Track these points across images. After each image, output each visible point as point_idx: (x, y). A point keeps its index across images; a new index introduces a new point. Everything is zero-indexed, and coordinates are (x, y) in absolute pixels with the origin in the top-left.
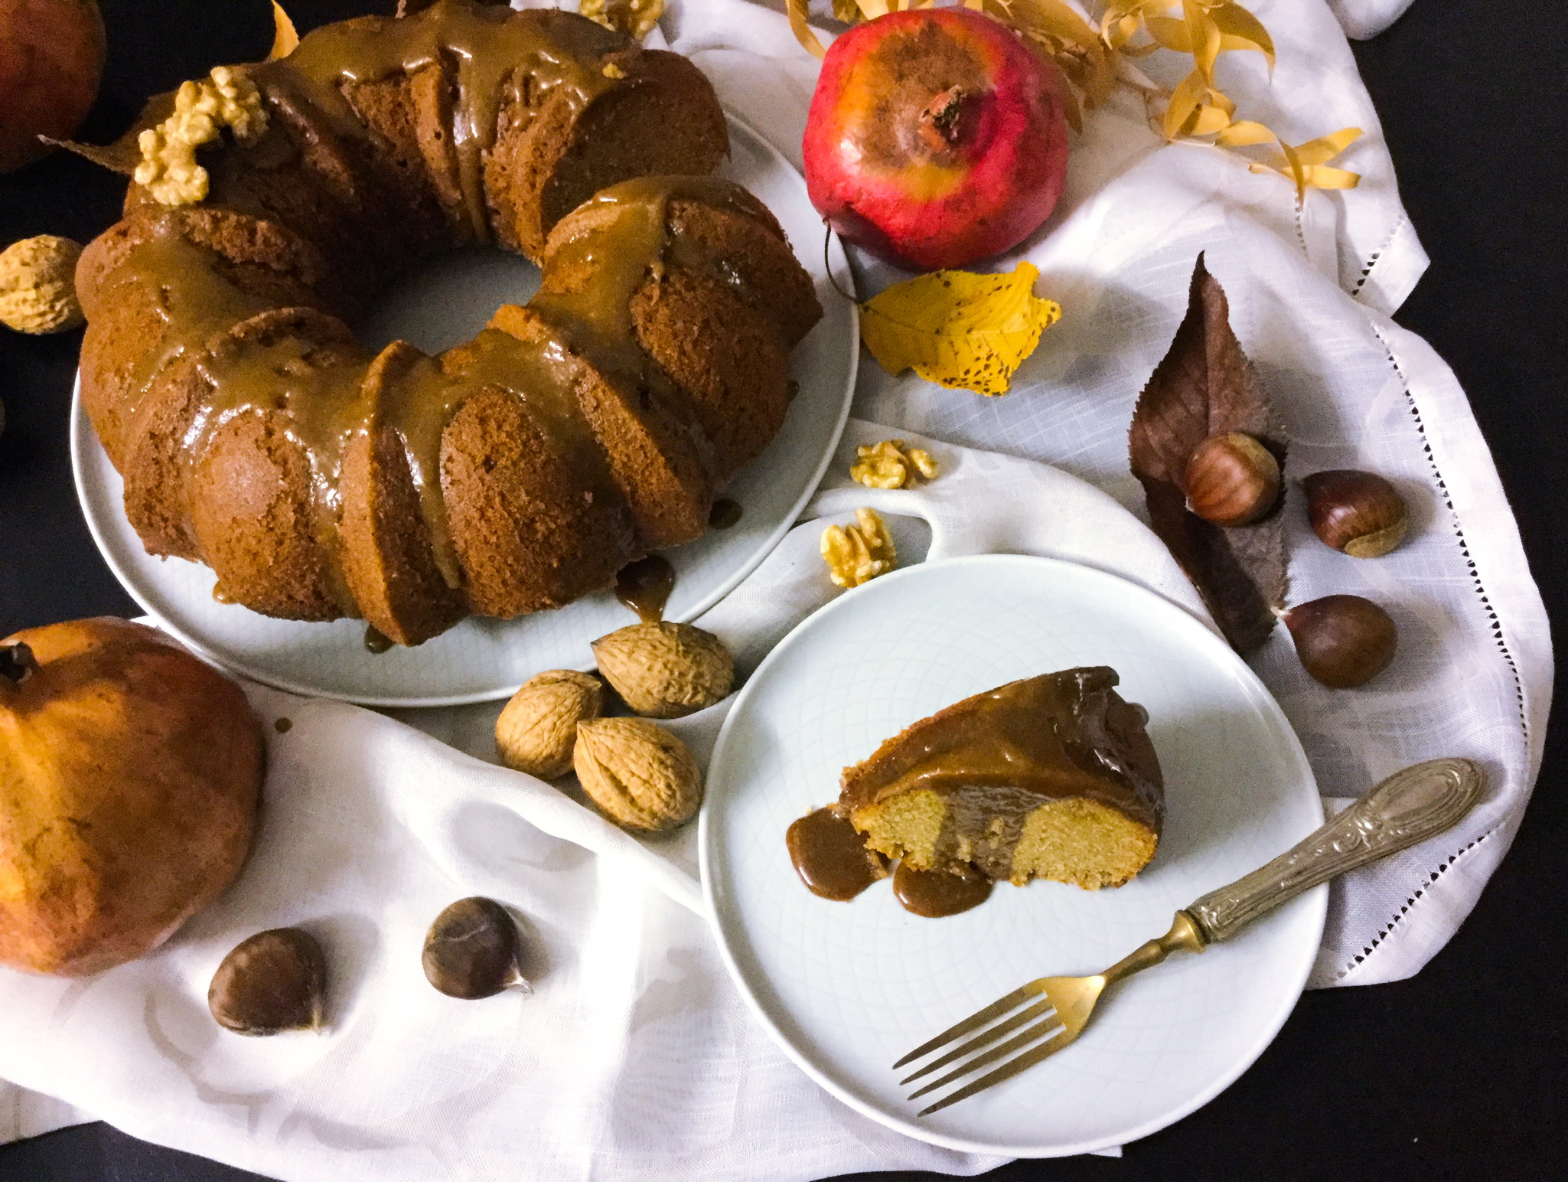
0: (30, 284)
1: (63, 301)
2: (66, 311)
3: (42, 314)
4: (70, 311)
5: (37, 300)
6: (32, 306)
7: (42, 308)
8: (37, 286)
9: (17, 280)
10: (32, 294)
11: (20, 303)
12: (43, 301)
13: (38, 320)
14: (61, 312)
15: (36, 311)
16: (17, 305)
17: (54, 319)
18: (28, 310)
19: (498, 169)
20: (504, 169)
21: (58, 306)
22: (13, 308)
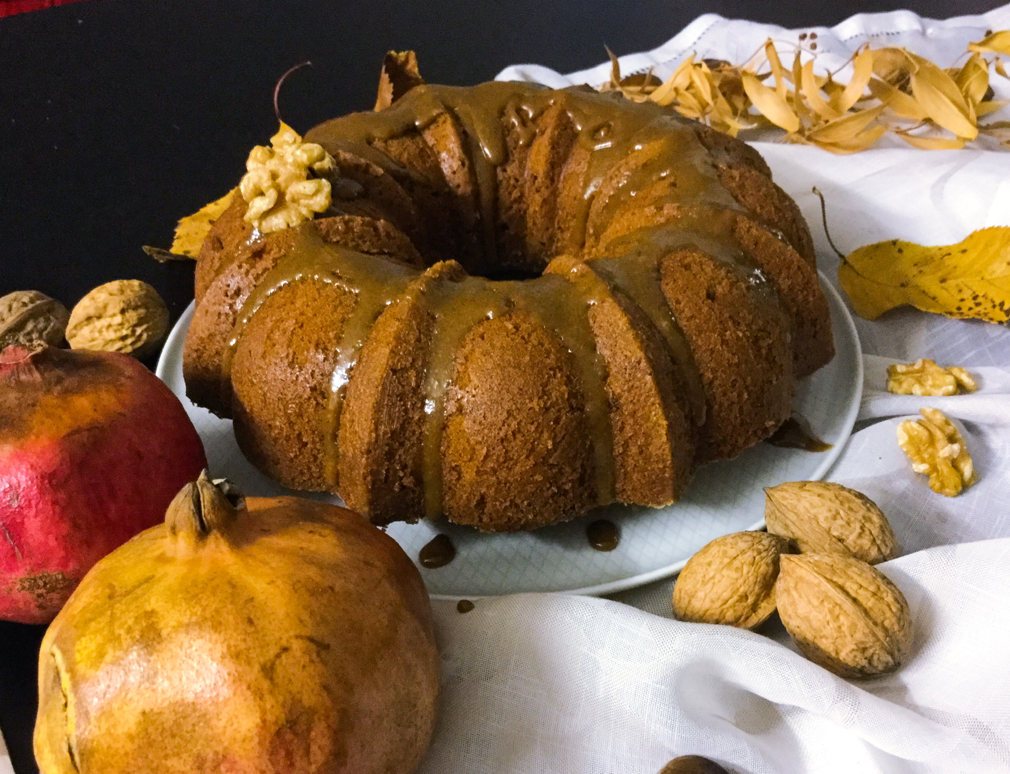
0: (117, 310)
1: (144, 327)
2: (145, 336)
3: (124, 338)
4: (148, 336)
5: (122, 324)
6: (116, 331)
7: (125, 332)
8: (123, 312)
9: (105, 307)
10: (118, 319)
11: (104, 329)
12: (126, 325)
13: (119, 344)
14: (141, 335)
15: (119, 334)
16: (100, 332)
17: (132, 344)
18: (111, 335)
19: (512, 182)
20: (517, 180)
21: (139, 331)
22: (97, 335)
